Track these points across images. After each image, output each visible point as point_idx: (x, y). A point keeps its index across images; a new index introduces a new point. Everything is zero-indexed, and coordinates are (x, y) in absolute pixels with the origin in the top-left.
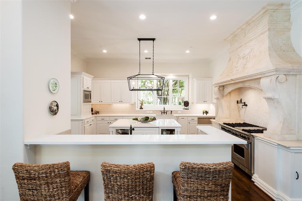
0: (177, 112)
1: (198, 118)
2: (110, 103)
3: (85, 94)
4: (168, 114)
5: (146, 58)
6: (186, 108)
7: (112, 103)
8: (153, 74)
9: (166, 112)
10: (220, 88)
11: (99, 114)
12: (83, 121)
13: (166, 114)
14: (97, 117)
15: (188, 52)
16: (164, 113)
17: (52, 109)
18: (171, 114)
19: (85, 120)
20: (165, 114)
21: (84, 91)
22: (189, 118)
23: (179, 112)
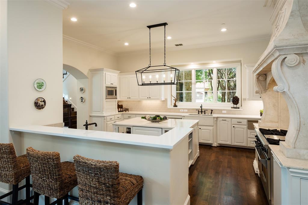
0: (220, 111)
1: (248, 121)
2: (138, 99)
3: (108, 90)
4: (206, 114)
5: (177, 45)
6: (235, 106)
7: (140, 99)
8: (165, 66)
9: (205, 112)
10: (260, 77)
11: (128, 111)
12: (105, 118)
13: (205, 114)
14: (125, 115)
15: (224, 30)
16: (202, 112)
17: (39, 104)
18: (211, 114)
19: (108, 117)
20: (203, 114)
21: (107, 87)
22: (233, 120)
23: (223, 112)
